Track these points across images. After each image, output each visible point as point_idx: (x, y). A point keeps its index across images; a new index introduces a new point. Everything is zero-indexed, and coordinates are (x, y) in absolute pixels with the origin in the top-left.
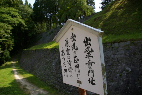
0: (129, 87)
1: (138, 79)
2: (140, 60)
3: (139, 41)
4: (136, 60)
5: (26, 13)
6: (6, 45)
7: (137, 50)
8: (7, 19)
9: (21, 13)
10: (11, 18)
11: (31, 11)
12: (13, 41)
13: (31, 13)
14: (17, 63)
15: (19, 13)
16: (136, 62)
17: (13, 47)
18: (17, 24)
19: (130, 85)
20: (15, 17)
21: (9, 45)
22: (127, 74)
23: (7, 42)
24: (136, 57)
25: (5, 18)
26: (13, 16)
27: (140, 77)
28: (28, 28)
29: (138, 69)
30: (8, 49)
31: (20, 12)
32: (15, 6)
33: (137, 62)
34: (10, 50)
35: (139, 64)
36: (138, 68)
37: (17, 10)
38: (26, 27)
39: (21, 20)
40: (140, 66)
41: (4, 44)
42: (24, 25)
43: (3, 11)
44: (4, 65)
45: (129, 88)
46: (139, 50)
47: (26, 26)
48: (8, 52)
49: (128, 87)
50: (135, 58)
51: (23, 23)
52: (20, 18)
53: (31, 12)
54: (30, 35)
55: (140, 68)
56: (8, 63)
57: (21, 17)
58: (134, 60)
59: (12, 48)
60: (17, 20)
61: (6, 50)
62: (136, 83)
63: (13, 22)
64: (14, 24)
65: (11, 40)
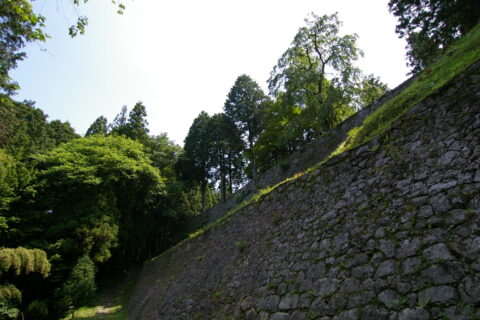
5: (165, 152)
6: (89, 239)
9: (151, 152)
12: (116, 231)
14: (118, 311)
15: (144, 151)
17: (111, 249)
18: (137, 172)
20: (134, 156)
21: (99, 241)
23: (95, 230)
30: (92, 256)
31: (149, 149)
34: (101, 259)
37: (141, 146)
41: (83, 234)
48: (90, 266)
51: (155, 172)
52: (148, 163)
57: (151, 162)
59: (109, 255)
61: (87, 257)
63: (125, 166)
64: (129, 172)
65: (111, 224)
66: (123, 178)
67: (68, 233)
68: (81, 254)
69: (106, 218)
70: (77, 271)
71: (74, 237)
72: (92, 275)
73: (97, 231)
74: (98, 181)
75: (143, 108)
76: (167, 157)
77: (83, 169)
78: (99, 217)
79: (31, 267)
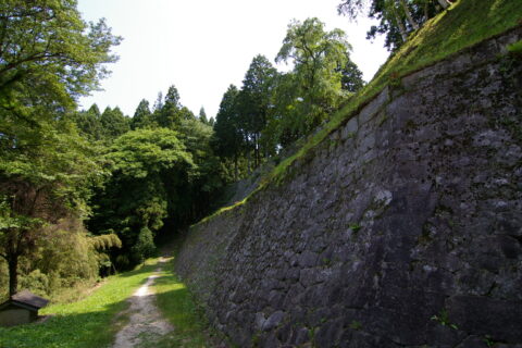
0: (380, 276)
1: (426, 234)
2: (434, 147)
3: (421, 75)
4: (416, 151)
5: (197, 136)
6: (146, 216)
7: (417, 110)
8: (148, 154)
9: (185, 138)
10: (160, 151)
11: (208, 131)
12: (165, 206)
13: (208, 136)
14: (171, 261)
15: (179, 138)
16: (413, 157)
17: (163, 220)
18: (173, 162)
19: (384, 265)
20: (170, 146)
21: (153, 216)
22: (377, 218)
23: (149, 209)
24: (412, 140)
25: (146, 151)
26: (165, 147)
27: (432, 219)
28: (201, 171)
29: (427, 186)
30: (150, 225)
31: (183, 135)
32: (173, 124)
33: (419, 159)
34: (156, 227)
35: (430, 164)
36: (423, 181)
37: (176, 133)
38: (196, 170)
39: (183, 154)
40: (435, 171)
41: (141, 212)
42: (191, 166)
43: (143, 137)
44: (138, 267)
45: (379, 283)
46: (424, 108)
47: (195, 166)
48: (149, 233)
49: (376, 278)
50: (412, 145)
51: (189, 158)
52: (183, 150)
53: (208, 133)
54: (207, 188)
55: (434, 181)
56: (151, 262)
57: (185, 147)
58: (407, 151)
59: (162, 224)
60: (174, 154)
61: (146, 228)
62: (415, 251)
63: (163, 159)
64: (167, 163)
65: (160, 202)
66: (163, 169)
67: (132, 212)
68: (143, 226)
69: (155, 199)
70: (142, 237)
71: (136, 214)
72: (151, 238)
73: (150, 210)
74: (144, 174)
75: (176, 91)
76: (199, 141)
77: (133, 166)
78: (151, 199)
79: (111, 245)
